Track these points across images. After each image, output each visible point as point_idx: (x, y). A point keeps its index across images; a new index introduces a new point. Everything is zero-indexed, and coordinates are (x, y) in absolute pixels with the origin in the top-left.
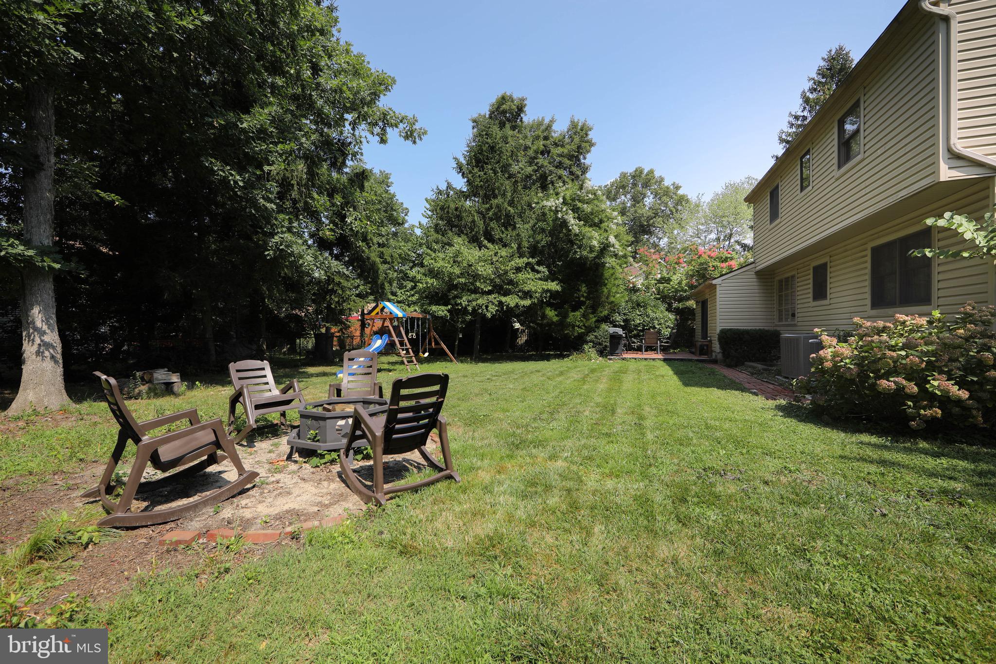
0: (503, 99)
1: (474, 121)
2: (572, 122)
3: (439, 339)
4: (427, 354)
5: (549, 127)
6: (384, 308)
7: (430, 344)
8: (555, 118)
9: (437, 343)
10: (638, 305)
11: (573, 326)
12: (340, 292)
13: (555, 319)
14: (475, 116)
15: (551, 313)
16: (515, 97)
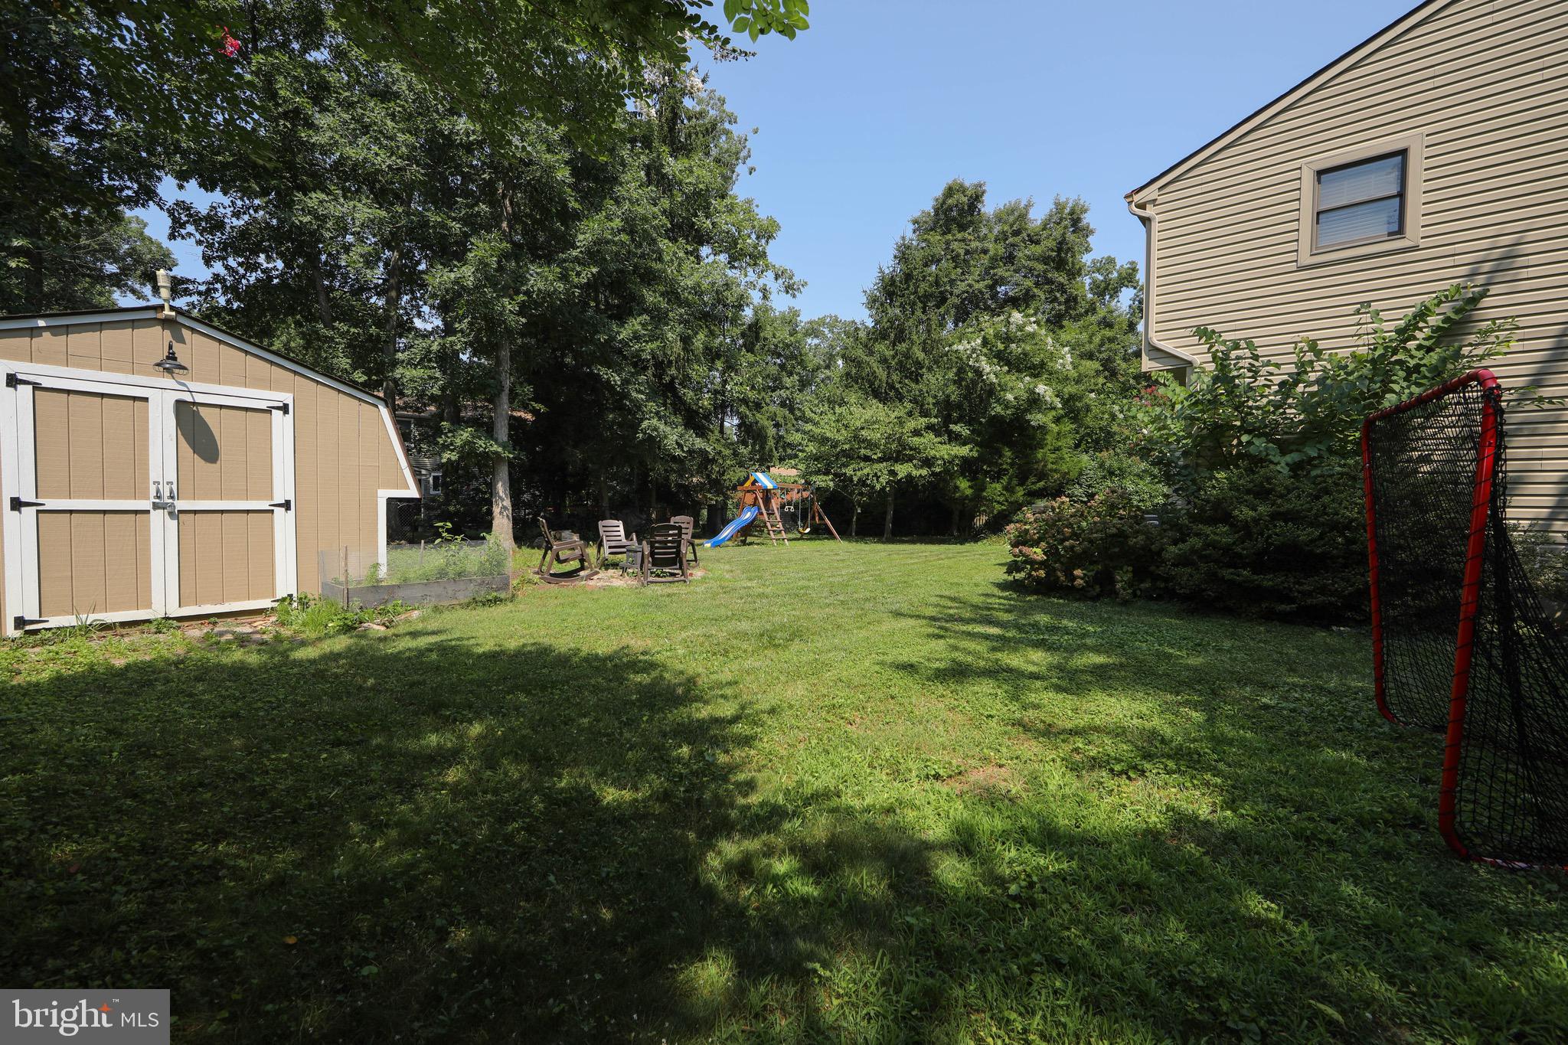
0: (950, 192)
1: (915, 222)
2: (1057, 204)
3: (822, 514)
4: (808, 530)
5: (1023, 217)
6: (755, 481)
7: (813, 518)
8: (1033, 200)
9: (821, 518)
10: (1111, 473)
11: (992, 501)
12: (721, 461)
13: (969, 492)
14: (917, 214)
15: (964, 484)
16: (967, 184)
